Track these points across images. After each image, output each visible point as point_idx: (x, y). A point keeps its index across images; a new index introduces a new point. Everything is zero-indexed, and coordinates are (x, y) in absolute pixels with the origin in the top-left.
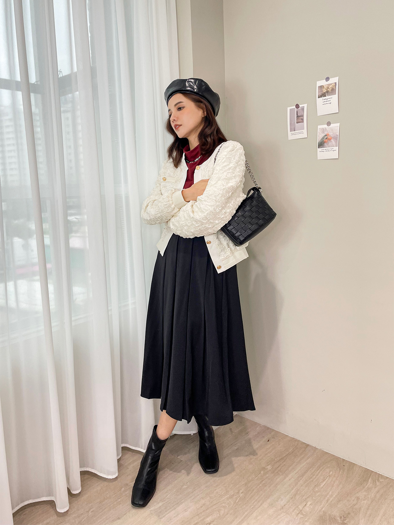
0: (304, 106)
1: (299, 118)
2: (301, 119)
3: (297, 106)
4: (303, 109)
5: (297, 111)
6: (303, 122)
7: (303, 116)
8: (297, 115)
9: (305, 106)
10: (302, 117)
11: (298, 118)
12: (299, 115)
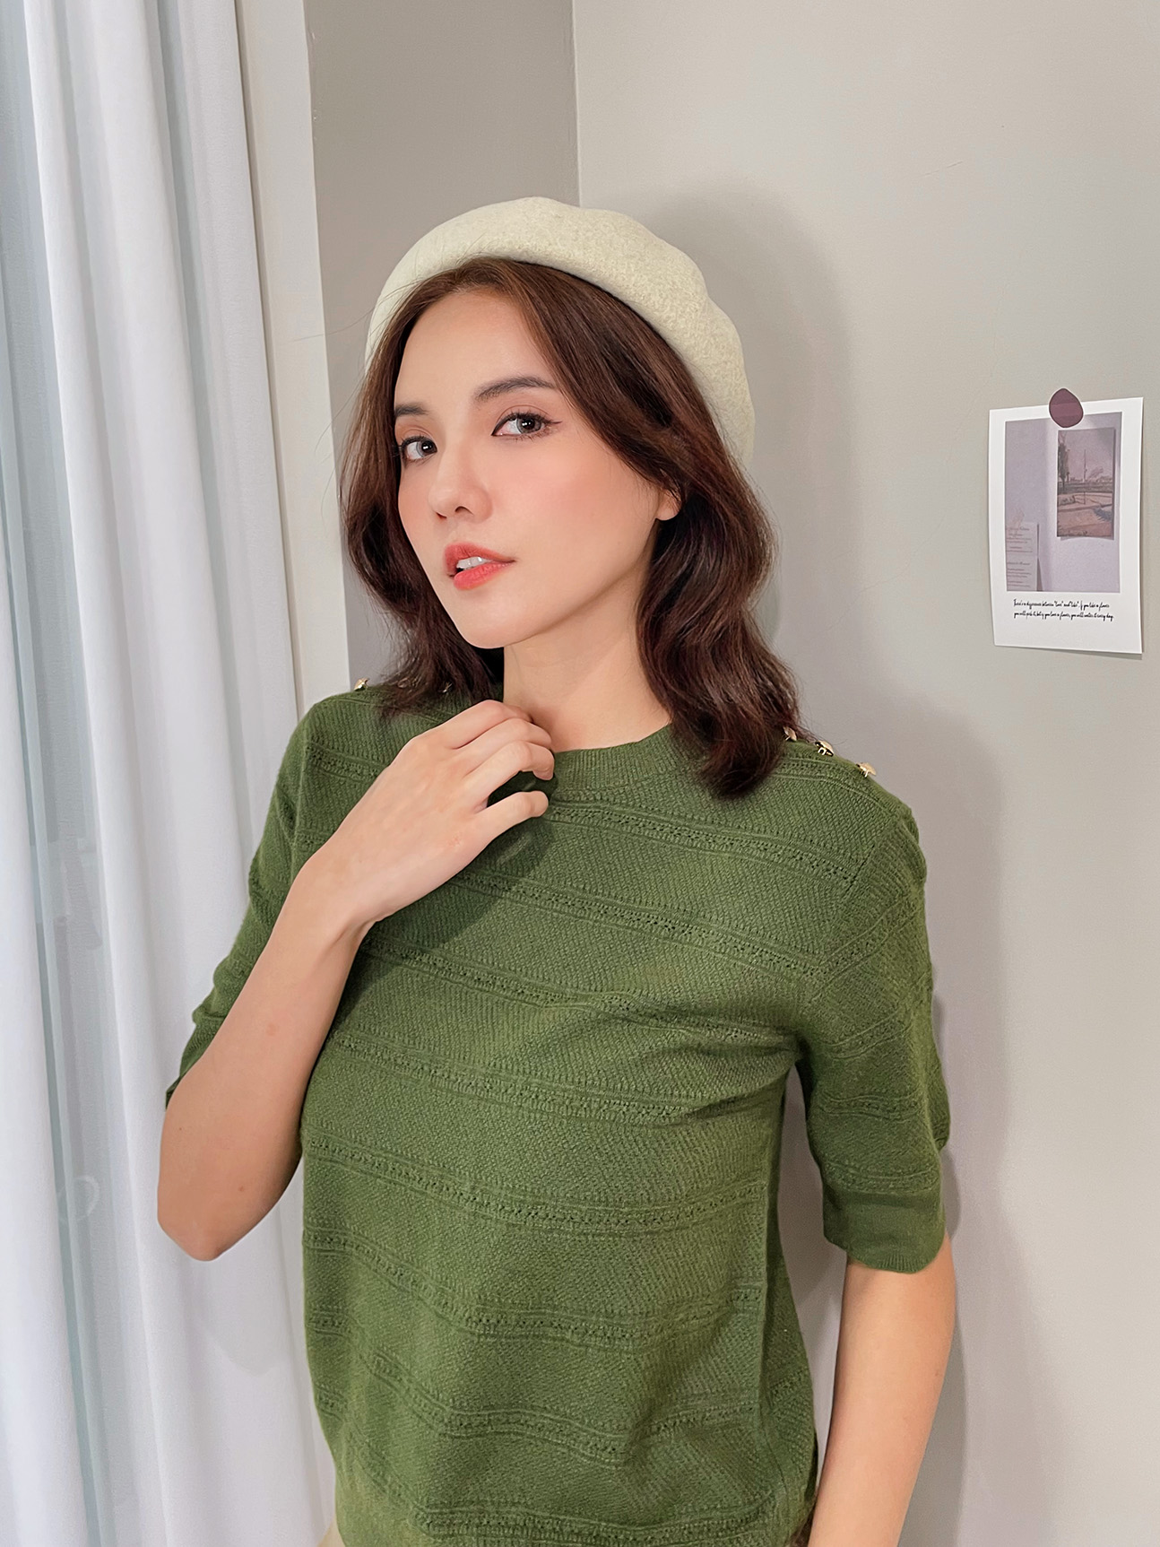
0: (1121, 413)
1: (1079, 497)
2: (1099, 510)
3: (1065, 407)
4: (1109, 432)
5: (1061, 449)
6: (1110, 533)
7: (1108, 487)
8: (1063, 472)
9: (1131, 411)
10: (1103, 499)
11: (1068, 496)
12: (1075, 472)
